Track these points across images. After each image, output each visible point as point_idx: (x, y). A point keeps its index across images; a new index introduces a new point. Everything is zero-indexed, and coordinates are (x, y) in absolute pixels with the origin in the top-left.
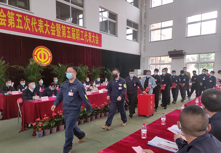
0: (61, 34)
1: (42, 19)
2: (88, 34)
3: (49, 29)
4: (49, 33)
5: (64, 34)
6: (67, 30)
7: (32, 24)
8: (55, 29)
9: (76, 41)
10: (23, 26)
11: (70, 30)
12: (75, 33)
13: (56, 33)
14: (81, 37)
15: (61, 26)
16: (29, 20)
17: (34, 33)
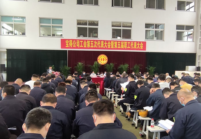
0: (114, 47)
1: (103, 41)
2: (134, 44)
3: (107, 45)
4: (107, 47)
5: (116, 46)
6: (118, 43)
7: (98, 44)
8: (111, 45)
9: (124, 49)
10: (93, 46)
11: (120, 44)
12: (124, 44)
13: (111, 46)
14: (128, 46)
15: (114, 42)
16: (96, 42)
17: (99, 49)
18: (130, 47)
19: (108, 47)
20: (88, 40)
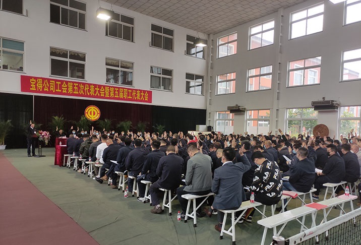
0: (110, 95)
1: (94, 85)
2: (136, 92)
3: (99, 91)
4: (99, 95)
5: (112, 94)
6: (115, 91)
7: (85, 90)
8: (104, 91)
9: (124, 99)
10: (78, 91)
11: (118, 91)
12: (123, 92)
13: (105, 94)
14: (128, 96)
15: (109, 89)
16: (83, 86)
17: (87, 96)
18: (131, 98)
19: (102, 95)
20: (70, 82)
